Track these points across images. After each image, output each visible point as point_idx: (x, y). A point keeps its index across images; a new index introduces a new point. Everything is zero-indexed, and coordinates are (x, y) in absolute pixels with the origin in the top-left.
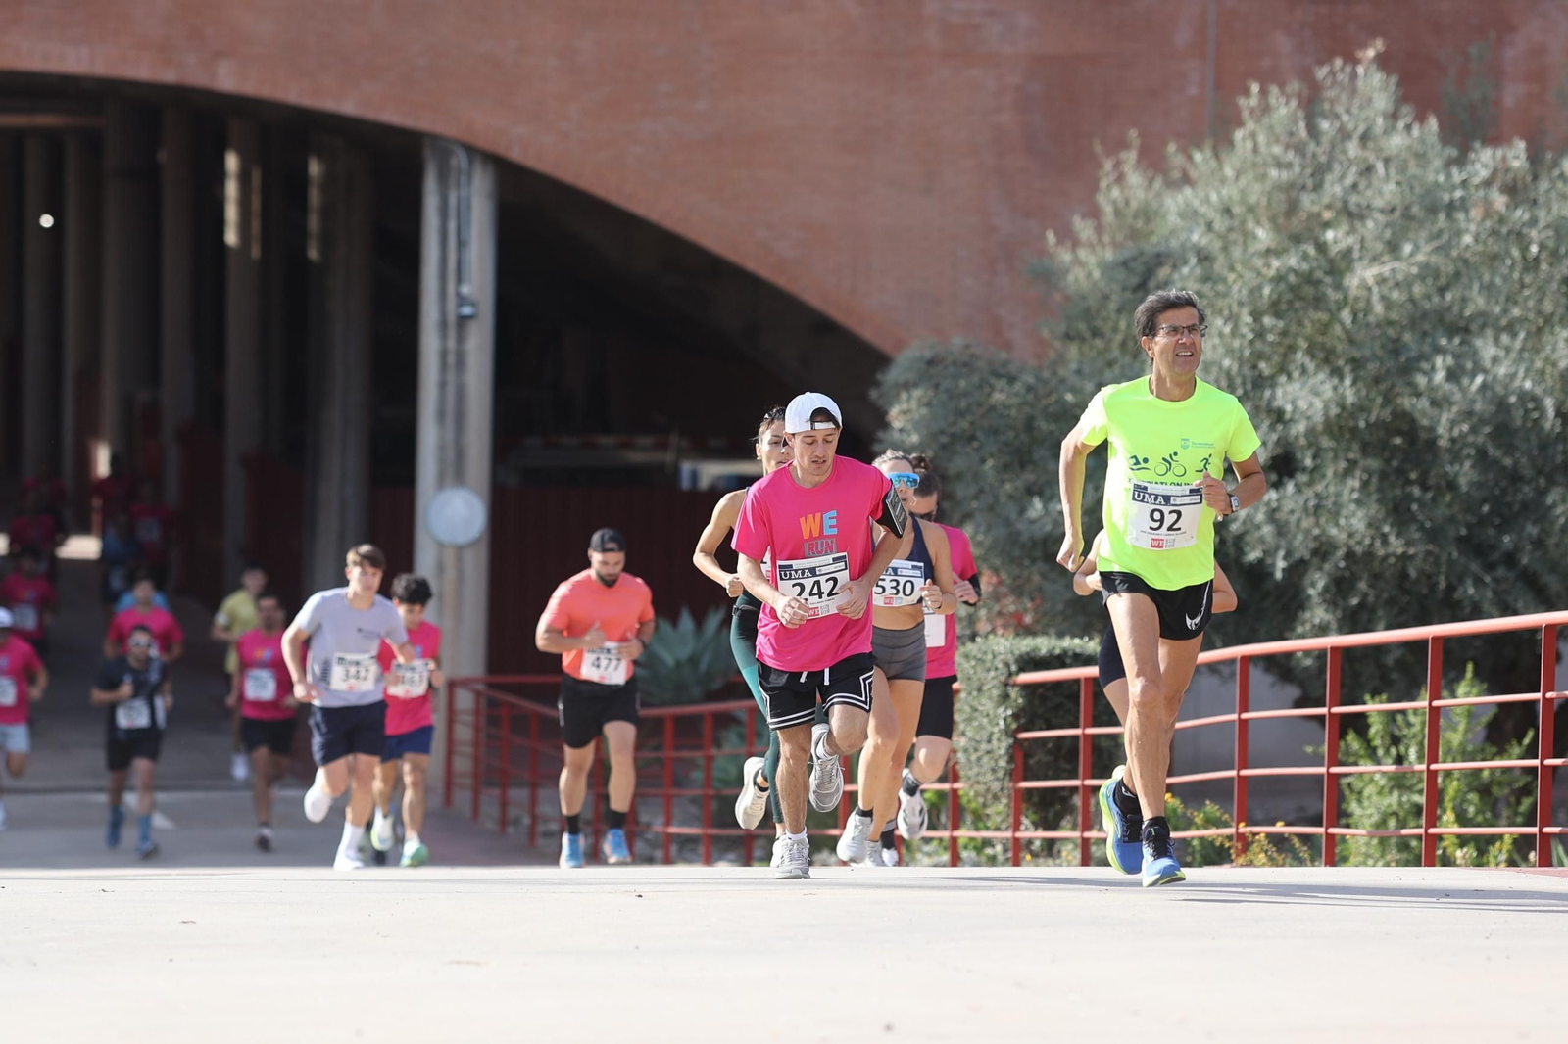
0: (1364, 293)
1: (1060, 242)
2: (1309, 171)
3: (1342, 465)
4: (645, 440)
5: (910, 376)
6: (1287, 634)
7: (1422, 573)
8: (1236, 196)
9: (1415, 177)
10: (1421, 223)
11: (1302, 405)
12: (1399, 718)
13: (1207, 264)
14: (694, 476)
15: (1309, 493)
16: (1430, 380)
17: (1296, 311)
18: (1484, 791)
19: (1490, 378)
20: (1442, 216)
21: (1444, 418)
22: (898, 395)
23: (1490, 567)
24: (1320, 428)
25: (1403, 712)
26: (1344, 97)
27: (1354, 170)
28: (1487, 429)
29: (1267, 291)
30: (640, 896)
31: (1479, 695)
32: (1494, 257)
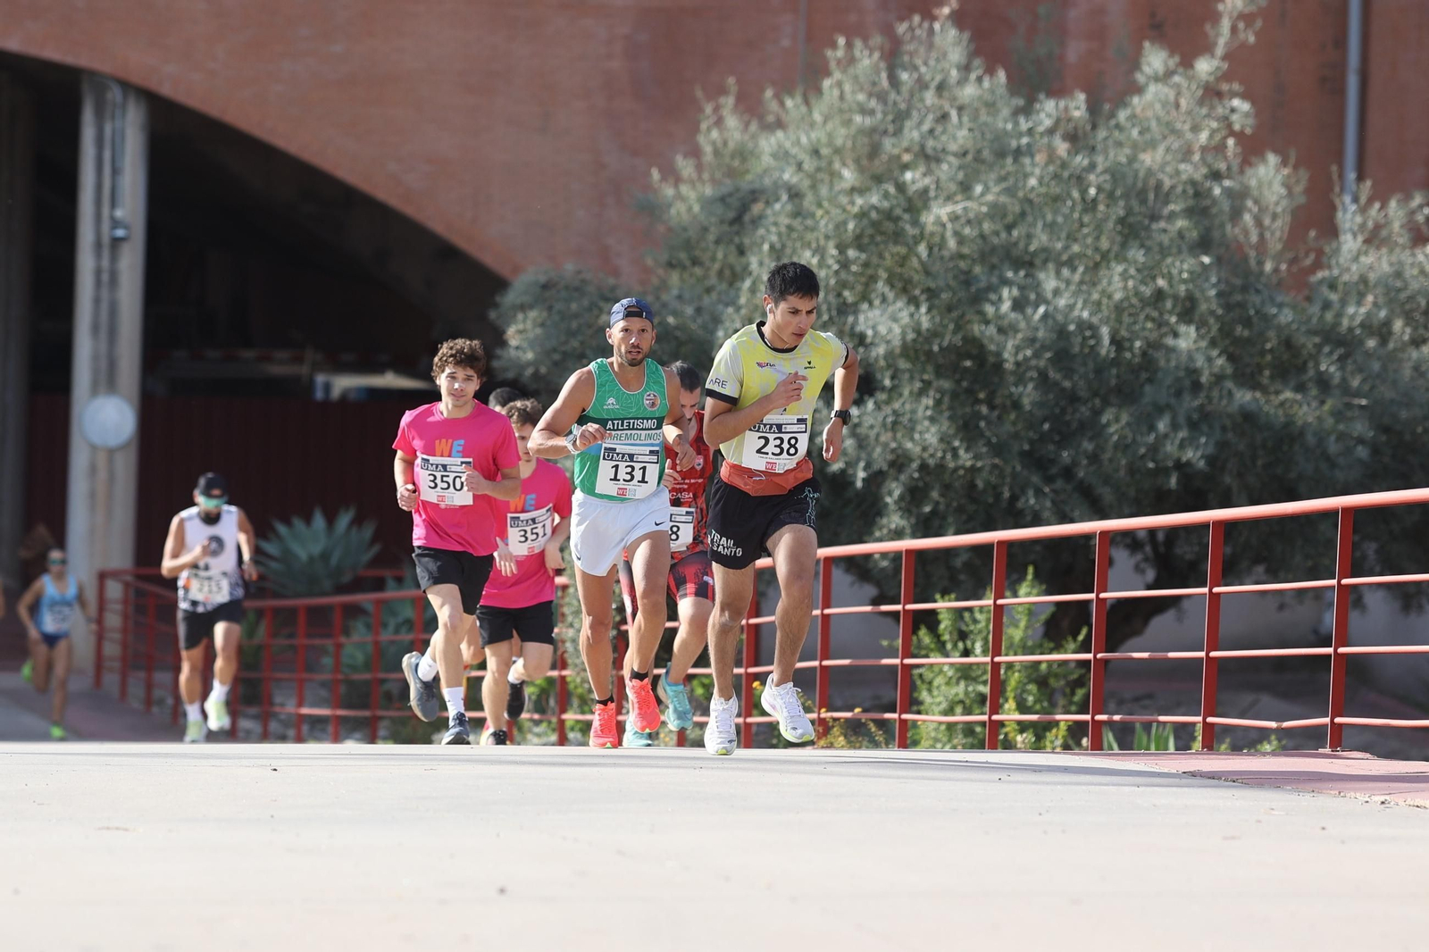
0: (939, 229)
1: (664, 179)
2: (890, 117)
3: (918, 385)
4: (282, 354)
5: (526, 299)
6: (865, 538)
7: (987, 483)
8: (824, 140)
9: (985, 124)
10: (991, 166)
11: (883, 330)
12: (967, 615)
13: (796, 200)
14: (327, 387)
15: (888, 410)
16: (997, 309)
17: (877, 244)
18: (1042, 682)
19: (1051, 308)
20: (1009, 160)
21: (1010, 345)
22: (515, 316)
23: (1049, 480)
24: (898, 351)
25: (970, 609)
26: (922, 50)
27: (931, 117)
28: (1048, 355)
29: (851, 226)
30: (275, 770)
31: (1038, 595)
32: (1056, 199)
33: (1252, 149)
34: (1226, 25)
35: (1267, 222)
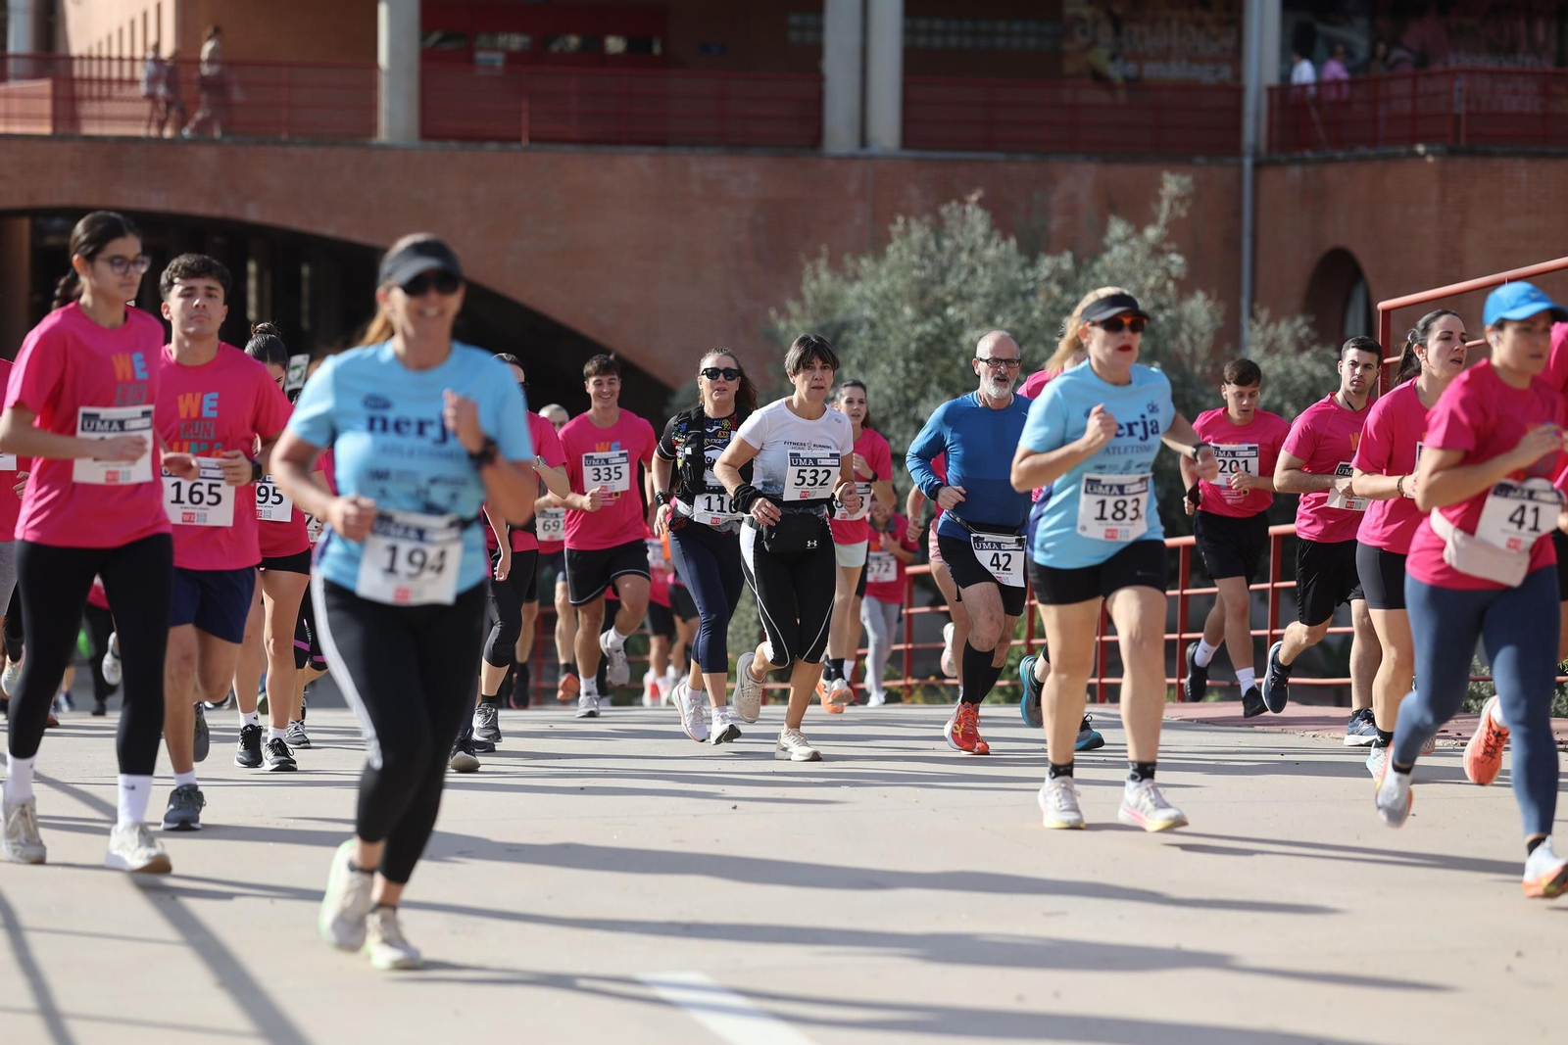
1: (779, 316)
2: (937, 272)
8: (889, 287)
9: (1002, 275)
10: (1007, 304)
13: (874, 330)
17: (930, 359)
26: (958, 225)
27: (965, 270)
29: (913, 346)
33: (1185, 288)
34: (1165, 205)
35: (1196, 337)
